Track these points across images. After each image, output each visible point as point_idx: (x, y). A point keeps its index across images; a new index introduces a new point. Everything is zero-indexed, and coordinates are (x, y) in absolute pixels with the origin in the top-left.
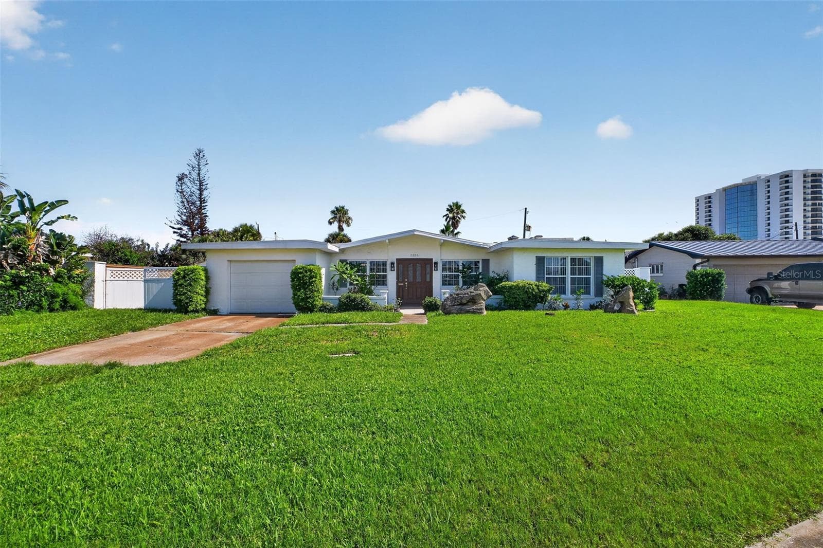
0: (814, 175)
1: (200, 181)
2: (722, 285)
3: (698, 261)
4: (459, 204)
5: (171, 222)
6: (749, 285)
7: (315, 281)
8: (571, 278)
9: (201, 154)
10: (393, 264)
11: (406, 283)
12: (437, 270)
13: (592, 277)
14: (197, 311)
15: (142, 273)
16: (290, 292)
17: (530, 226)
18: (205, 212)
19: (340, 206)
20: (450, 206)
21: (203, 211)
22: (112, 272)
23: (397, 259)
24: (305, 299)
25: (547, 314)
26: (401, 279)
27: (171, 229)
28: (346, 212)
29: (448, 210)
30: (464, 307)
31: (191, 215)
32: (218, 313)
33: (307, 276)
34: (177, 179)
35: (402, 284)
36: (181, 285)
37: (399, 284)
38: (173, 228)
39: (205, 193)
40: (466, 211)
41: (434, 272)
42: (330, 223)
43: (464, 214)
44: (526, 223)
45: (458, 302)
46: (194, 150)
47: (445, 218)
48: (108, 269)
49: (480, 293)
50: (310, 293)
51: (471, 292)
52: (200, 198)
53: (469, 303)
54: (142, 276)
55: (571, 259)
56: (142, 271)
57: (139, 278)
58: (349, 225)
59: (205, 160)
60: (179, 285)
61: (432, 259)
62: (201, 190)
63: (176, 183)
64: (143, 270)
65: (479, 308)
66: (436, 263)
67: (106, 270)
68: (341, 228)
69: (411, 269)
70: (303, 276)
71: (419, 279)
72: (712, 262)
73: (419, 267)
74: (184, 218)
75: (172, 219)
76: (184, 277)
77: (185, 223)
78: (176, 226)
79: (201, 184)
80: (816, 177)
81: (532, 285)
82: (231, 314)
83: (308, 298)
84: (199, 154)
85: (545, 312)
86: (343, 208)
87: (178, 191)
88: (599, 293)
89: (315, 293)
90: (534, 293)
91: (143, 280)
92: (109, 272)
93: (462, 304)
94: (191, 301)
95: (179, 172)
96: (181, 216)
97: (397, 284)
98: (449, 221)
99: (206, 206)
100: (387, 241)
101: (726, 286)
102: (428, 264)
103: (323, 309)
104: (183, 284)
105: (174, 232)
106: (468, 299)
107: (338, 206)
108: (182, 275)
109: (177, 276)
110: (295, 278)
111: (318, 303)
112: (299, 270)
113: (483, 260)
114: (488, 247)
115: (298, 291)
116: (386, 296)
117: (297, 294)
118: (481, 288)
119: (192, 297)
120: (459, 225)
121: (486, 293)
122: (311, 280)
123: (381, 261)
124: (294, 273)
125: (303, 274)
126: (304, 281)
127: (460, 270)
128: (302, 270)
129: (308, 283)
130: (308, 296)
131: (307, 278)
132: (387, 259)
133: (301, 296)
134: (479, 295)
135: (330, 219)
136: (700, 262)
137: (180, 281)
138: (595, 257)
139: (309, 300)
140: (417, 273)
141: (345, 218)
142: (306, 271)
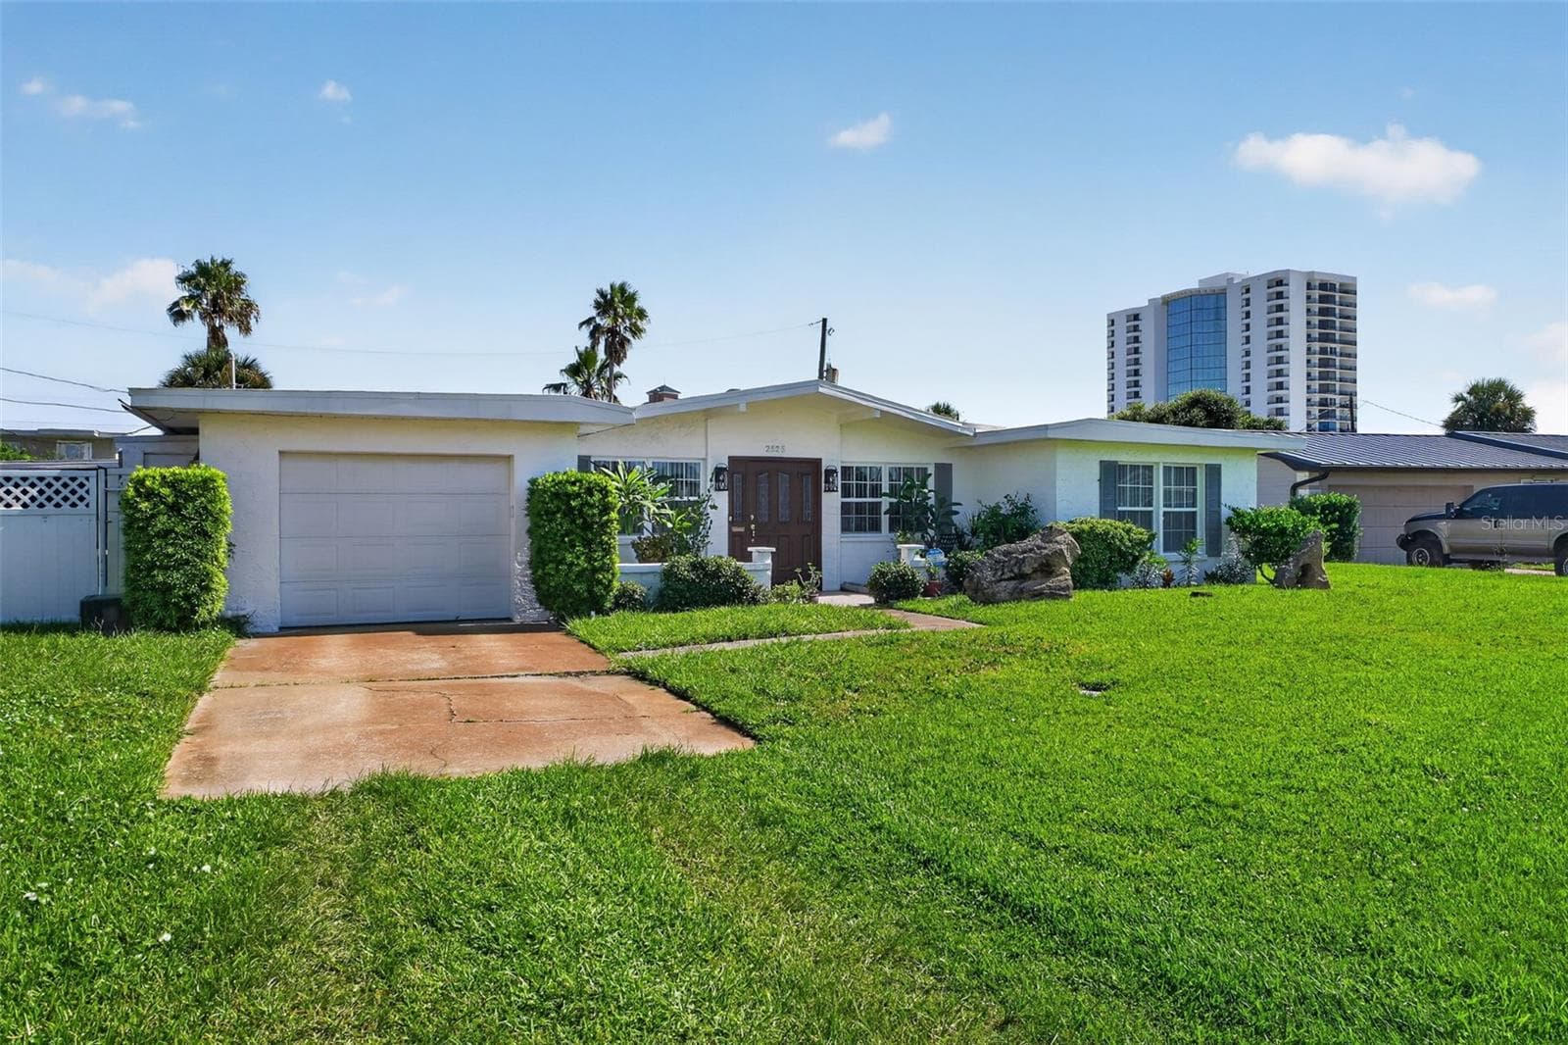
0: (1323, 286)
2: (1354, 528)
3: (1302, 476)
4: (631, 290)
6: (1403, 528)
8: (1165, 513)
10: (718, 470)
11: (753, 526)
12: (831, 490)
13: (1200, 509)
17: (835, 370)
19: (213, 260)
20: (602, 294)
23: (729, 457)
25: (1195, 595)
26: (738, 513)
28: (237, 283)
29: (598, 305)
30: (1025, 584)
32: (250, 629)
35: (742, 530)
36: (165, 534)
37: (735, 529)
41: (823, 494)
42: (178, 315)
43: (643, 322)
44: (826, 361)
45: (1012, 571)
47: (586, 331)
49: (1061, 550)
51: (1039, 548)
53: (1034, 575)
55: (1164, 467)
58: (246, 329)
60: (158, 535)
61: (821, 459)
65: (1059, 585)
66: (830, 472)
68: (216, 338)
69: (764, 486)
70: (582, 505)
71: (784, 514)
72: (1332, 480)
73: (783, 480)
80: (1327, 290)
82: (286, 630)
85: (1192, 590)
86: (226, 264)
88: (1214, 547)
93: (1022, 577)
94: (204, 590)
97: (730, 530)
98: (597, 340)
101: (1359, 532)
102: (809, 473)
104: (172, 531)
106: (1036, 565)
107: (208, 261)
108: (170, 500)
109: (147, 504)
110: (558, 512)
111: (616, 584)
112: (570, 488)
113: (938, 466)
114: (972, 434)
115: (566, 550)
116: (769, 561)
117: (564, 559)
118: (1058, 538)
119: (208, 575)
120: (625, 353)
121: (1072, 550)
122: (605, 518)
123: (684, 461)
124: (556, 495)
125: (582, 498)
126: (585, 519)
127: (883, 491)
128: (576, 488)
129: (596, 526)
130: (596, 564)
131: (596, 511)
132: (704, 456)
133: (578, 564)
134: (1061, 553)
135: (176, 304)
136: (1307, 478)
137: (162, 522)
138: (1206, 465)
139: (601, 577)
140: (781, 498)
141: (232, 304)
142: (590, 492)
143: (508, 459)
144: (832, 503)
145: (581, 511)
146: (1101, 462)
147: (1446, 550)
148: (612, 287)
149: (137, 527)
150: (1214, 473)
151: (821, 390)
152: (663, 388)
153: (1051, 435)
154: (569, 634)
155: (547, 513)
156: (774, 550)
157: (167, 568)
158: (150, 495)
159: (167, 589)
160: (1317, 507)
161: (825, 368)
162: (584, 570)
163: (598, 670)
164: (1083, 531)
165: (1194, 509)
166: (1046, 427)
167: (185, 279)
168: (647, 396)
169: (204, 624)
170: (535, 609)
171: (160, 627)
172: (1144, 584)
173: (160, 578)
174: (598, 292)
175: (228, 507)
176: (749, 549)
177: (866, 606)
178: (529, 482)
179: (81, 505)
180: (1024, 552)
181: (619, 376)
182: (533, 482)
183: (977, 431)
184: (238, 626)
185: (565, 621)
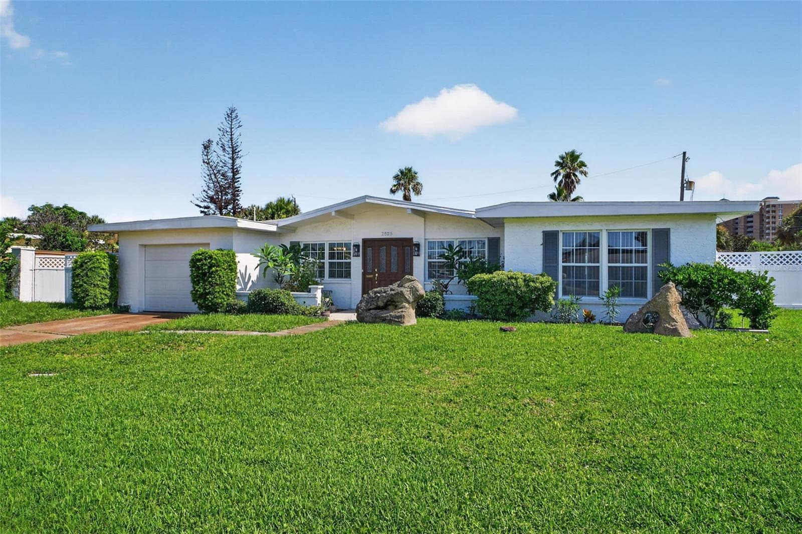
1: (232, 148)
4: (576, 154)
5: (198, 199)
7: (217, 271)
8: (609, 267)
9: (234, 115)
10: (357, 246)
11: (377, 275)
12: (418, 255)
14: (98, 308)
15: (63, 260)
16: (188, 286)
17: (692, 182)
18: (237, 186)
19: (405, 169)
20: (562, 158)
21: (236, 184)
22: (41, 260)
23: (363, 239)
24: (204, 296)
25: (501, 330)
26: (369, 267)
27: (198, 208)
28: (413, 176)
29: (558, 164)
30: (380, 313)
31: (222, 190)
32: (130, 311)
33: (206, 265)
34: (203, 146)
35: (372, 276)
37: (367, 276)
38: (200, 207)
39: (238, 162)
41: (414, 257)
42: (393, 192)
43: (584, 169)
44: (685, 177)
45: (375, 304)
46: (225, 110)
47: (554, 176)
48: (37, 256)
50: (210, 288)
52: (233, 169)
53: (387, 307)
54: (62, 265)
55: (610, 233)
56: (63, 259)
57: (60, 267)
59: (238, 121)
62: (233, 159)
63: (203, 152)
64: (64, 257)
65: (398, 314)
67: (35, 258)
69: (383, 254)
70: (202, 265)
71: (394, 268)
73: (394, 251)
74: (211, 193)
75: (197, 196)
76: (81, 266)
77: (212, 200)
78: (202, 204)
79: (234, 152)
81: (516, 279)
83: (209, 293)
84: (231, 115)
87: (204, 162)
89: (217, 287)
90: (519, 292)
91: (63, 268)
92: (38, 260)
94: (88, 295)
95: (204, 140)
96: (206, 192)
97: (363, 276)
98: (561, 181)
99: (240, 178)
100: (333, 214)
102: (407, 247)
103: (231, 310)
105: (202, 212)
106: (385, 301)
113: (490, 240)
116: (316, 293)
124: (197, 260)
125: (203, 261)
128: (201, 257)
132: (349, 239)
135: (393, 187)
138: (655, 229)
140: (393, 259)
146: (543, 232)
148: (567, 153)
151: (367, 200)
161: (685, 182)
174: (560, 157)
176: (309, 287)
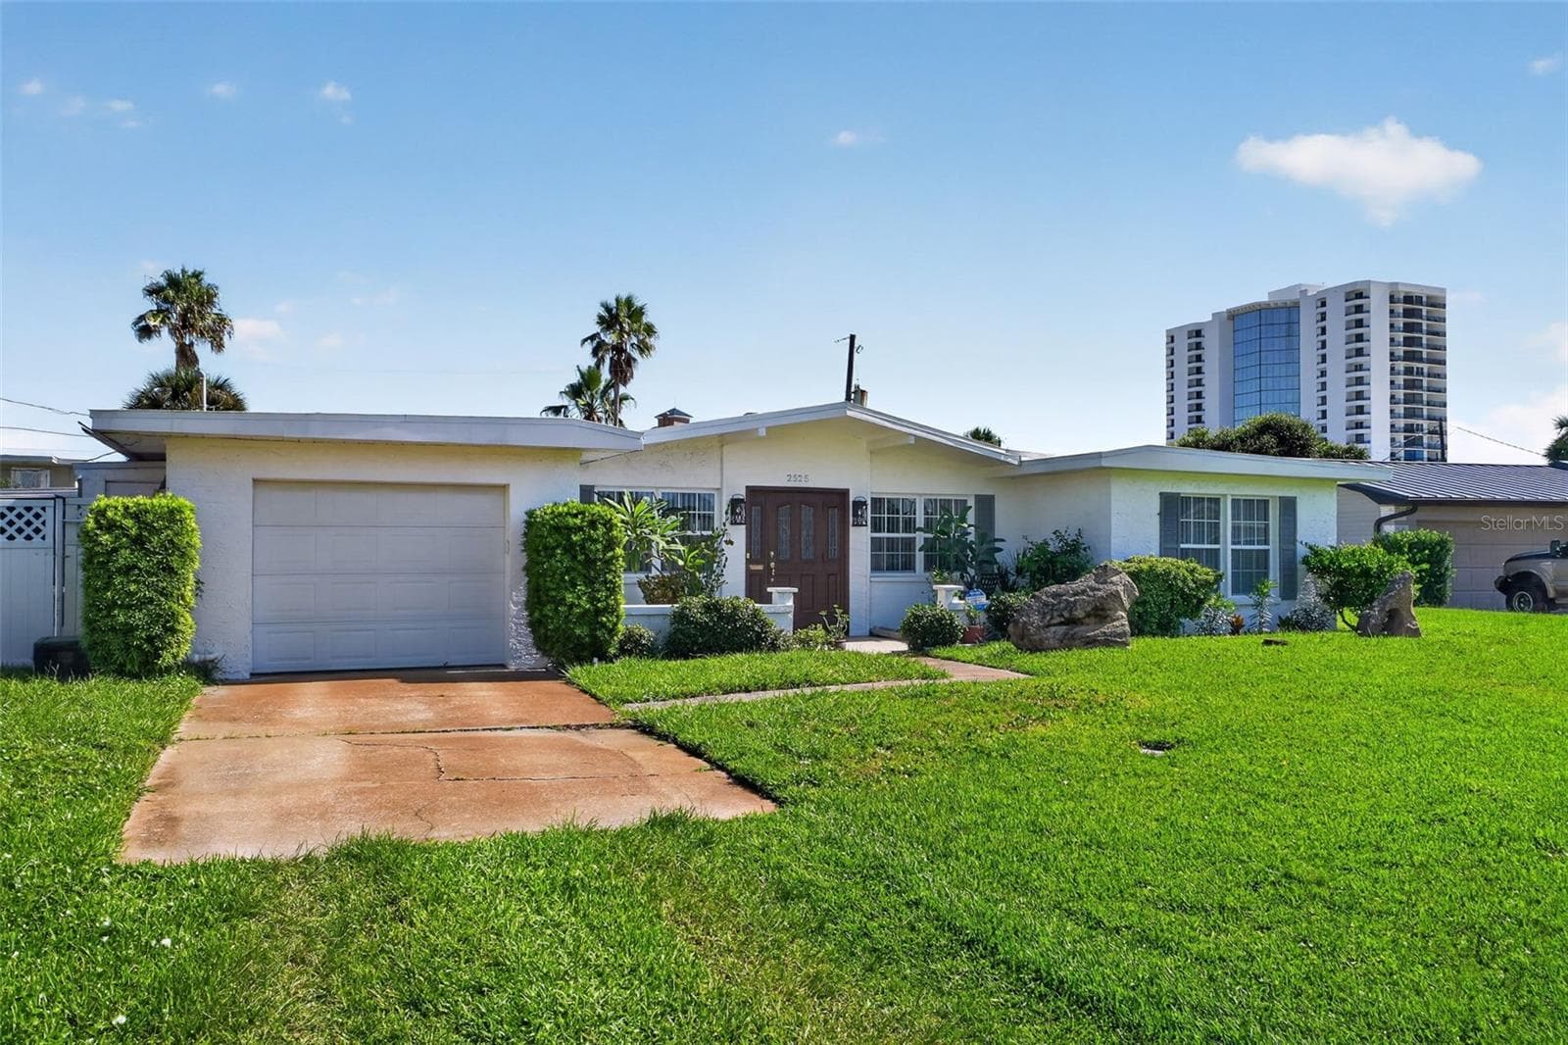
0: (1408, 299)
2: (1447, 569)
3: (1387, 510)
4: (638, 303)
8: (1233, 551)
10: (738, 502)
11: (772, 564)
12: (860, 525)
13: (1273, 547)
17: (863, 392)
19: (184, 271)
20: (608, 309)
23: (747, 487)
25: (1268, 643)
28: (208, 298)
29: (601, 320)
30: (1076, 629)
32: (218, 675)
33: (596, 540)
35: (760, 567)
36: (127, 570)
37: (754, 567)
40: (657, 328)
41: (851, 529)
42: (145, 332)
44: (854, 382)
45: (1062, 616)
47: (589, 347)
49: (1117, 592)
51: (1093, 589)
53: (1087, 620)
55: (1233, 500)
58: (218, 346)
60: (119, 571)
61: (848, 490)
65: (1114, 631)
66: (859, 505)
68: (186, 355)
69: (785, 520)
70: (584, 540)
71: (807, 550)
72: (1422, 514)
73: (807, 513)
76: (138, 542)
80: (1412, 303)
81: (1181, 568)
85: (1264, 637)
86: (197, 275)
88: (1289, 590)
93: (1072, 622)
94: (169, 632)
97: (748, 569)
98: (601, 358)
101: (1452, 573)
102: (835, 505)
104: (135, 567)
106: (1089, 609)
107: (178, 271)
108: (133, 532)
109: (107, 536)
110: (557, 547)
111: (621, 627)
112: (571, 521)
113: (978, 498)
114: (1016, 463)
115: (566, 589)
116: (790, 603)
117: (564, 599)
118: (1114, 579)
119: (174, 616)
120: (632, 374)
121: (1128, 590)
122: (610, 554)
123: (697, 492)
124: (557, 529)
125: (584, 532)
126: (587, 556)
127: (917, 526)
128: (578, 521)
129: (599, 563)
130: (599, 605)
131: (599, 546)
132: (719, 487)
133: (579, 606)
134: (1116, 596)
135: (142, 318)
136: (1393, 513)
137: (125, 556)
138: (1280, 497)
139: (604, 619)
140: (804, 533)
141: (203, 318)
142: (593, 524)
143: (503, 488)
144: (860, 540)
145: (583, 547)
146: (1161, 494)
147: (1551, 594)
148: (617, 300)
149: (97, 563)
150: (1289, 506)
151: (849, 413)
152: (673, 411)
153: (1105, 463)
154: (569, 682)
155: (546, 548)
156: (796, 590)
157: (129, 607)
158: (112, 527)
159: (129, 630)
160: (1404, 545)
161: (853, 389)
162: (587, 611)
163: (602, 722)
164: (1142, 571)
165: (1266, 547)
166: (1099, 455)
167: (153, 291)
168: (656, 420)
169: (168, 670)
170: (531, 654)
171: (121, 672)
172: (1211, 631)
173: (121, 619)
174: (602, 305)
175: (196, 540)
176: (769, 590)
177: (899, 654)
178: (526, 513)
179: (37, 538)
180: (1075, 595)
181: (626, 398)
182: (530, 514)
183: (1023, 459)
184: (206, 672)
185: (564, 668)
